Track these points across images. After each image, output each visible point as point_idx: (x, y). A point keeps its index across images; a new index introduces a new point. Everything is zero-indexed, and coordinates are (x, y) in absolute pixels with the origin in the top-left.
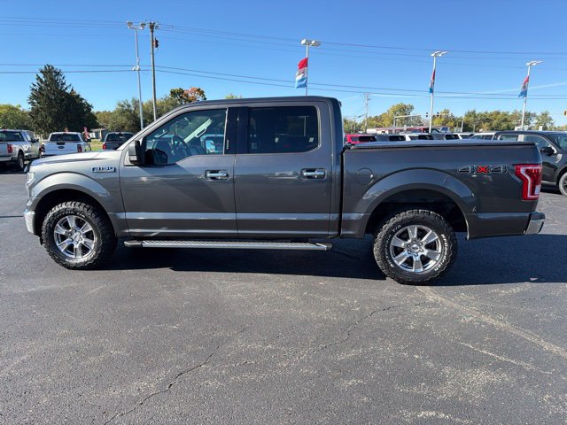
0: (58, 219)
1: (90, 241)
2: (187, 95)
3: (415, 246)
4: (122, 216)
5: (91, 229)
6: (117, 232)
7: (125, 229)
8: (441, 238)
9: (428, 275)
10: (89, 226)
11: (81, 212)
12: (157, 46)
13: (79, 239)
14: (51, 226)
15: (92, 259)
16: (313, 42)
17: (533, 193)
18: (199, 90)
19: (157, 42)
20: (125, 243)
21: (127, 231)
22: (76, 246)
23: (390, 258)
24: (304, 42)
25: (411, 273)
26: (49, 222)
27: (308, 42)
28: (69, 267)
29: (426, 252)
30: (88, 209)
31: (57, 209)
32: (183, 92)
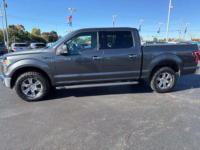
0: (24, 80)
1: (40, 88)
2: (16, 28)
3: (164, 80)
4: (56, 76)
5: (40, 83)
6: (53, 84)
7: (57, 82)
8: (172, 77)
9: (168, 89)
10: (39, 82)
11: (35, 76)
13: (34, 88)
14: (20, 83)
15: (41, 96)
16: (73, 9)
17: (198, 60)
18: (21, 26)
20: (56, 88)
21: (58, 83)
22: (33, 91)
23: (157, 85)
24: (70, 9)
25: (163, 89)
26: (19, 82)
27: (71, 9)
28: (29, 101)
29: (167, 82)
30: (39, 75)
31: (23, 76)
32: (14, 26)
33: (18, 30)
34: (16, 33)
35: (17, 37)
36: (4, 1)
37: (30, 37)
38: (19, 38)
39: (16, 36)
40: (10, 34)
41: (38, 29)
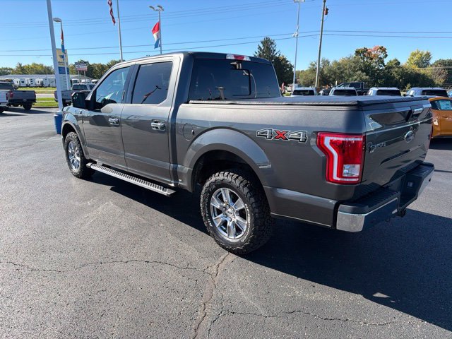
0: (69, 143)
2: (369, 54)
8: (246, 208)
9: (236, 244)
12: (327, 13)
14: (67, 146)
18: (381, 48)
19: (327, 9)
29: (235, 219)
31: (68, 136)
32: (367, 50)
33: (372, 59)
34: (366, 66)
35: (365, 73)
36: (325, 1)
37: (396, 72)
38: (367, 77)
39: (363, 71)
40: (355, 67)
41: (425, 53)
